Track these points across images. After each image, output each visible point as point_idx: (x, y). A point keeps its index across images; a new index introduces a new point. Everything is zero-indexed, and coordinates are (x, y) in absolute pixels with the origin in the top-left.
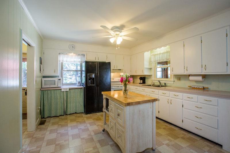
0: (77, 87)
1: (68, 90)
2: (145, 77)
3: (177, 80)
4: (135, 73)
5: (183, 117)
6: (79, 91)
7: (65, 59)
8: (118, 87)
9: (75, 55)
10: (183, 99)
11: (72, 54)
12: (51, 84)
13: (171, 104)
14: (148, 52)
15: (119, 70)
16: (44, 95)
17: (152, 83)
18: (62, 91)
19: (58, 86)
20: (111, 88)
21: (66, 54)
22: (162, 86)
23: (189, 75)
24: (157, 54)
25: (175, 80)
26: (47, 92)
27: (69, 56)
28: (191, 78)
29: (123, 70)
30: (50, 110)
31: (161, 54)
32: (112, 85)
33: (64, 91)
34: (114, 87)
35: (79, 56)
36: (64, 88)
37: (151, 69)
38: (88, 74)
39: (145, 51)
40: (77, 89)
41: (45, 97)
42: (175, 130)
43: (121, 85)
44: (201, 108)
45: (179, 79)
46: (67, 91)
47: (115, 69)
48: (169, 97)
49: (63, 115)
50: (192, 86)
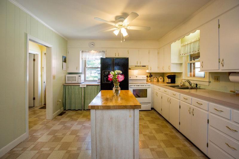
0: (97, 84)
1: (85, 86)
2: (175, 75)
3: (213, 81)
4: (163, 71)
5: (208, 140)
6: (96, 88)
7: (87, 57)
8: (139, 86)
9: (96, 52)
10: (208, 111)
11: (93, 51)
12: (73, 80)
13: (193, 115)
14: (174, 43)
15: (143, 66)
16: (66, 89)
17: (181, 83)
18: (80, 87)
19: (78, 82)
20: (128, 87)
21: (88, 52)
22: (192, 88)
23: (230, 73)
24: (187, 44)
25: (211, 80)
26: (68, 87)
27: (91, 53)
28: (231, 78)
29: (148, 66)
30: (70, 104)
31: (192, 44)
32: (130, 83)
33: (82, 88)
34: (133, 86)
35: (101, 53)
36: (83, 84)
37: (181, 64)
38: (103, 71)
39: (172, 42)
40: (94, 86)
41: (66, 91)
42: (195, 155)
43: (147, 83)
44: (236, 131)
45: (217, 79)
46: (85, 88)
47: (138, 65)
48: (191, 104)
49: (81, 109)
50: (236, 92)
